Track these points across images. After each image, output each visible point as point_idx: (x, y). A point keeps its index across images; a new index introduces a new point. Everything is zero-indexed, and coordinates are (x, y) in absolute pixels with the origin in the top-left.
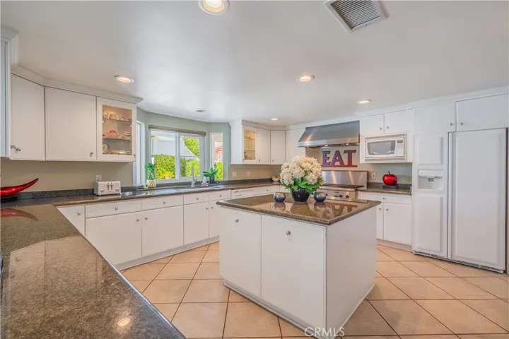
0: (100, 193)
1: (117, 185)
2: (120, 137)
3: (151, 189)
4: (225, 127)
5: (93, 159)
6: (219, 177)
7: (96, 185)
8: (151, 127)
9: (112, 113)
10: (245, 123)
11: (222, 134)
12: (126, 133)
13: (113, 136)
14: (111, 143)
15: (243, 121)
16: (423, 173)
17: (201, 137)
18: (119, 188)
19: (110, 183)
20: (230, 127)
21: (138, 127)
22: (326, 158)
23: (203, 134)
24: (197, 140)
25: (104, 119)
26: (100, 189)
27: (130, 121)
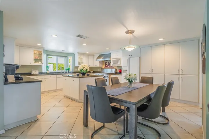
0: (33, 74)
1: (37, 72)
2: (38, 58)
3: (47, 73)
4: (73, 55)
5: (31, 64)
6: (71, 70)
7: (32, 71)
8: (48, 55)
9: (36, 52)
10: (79, 53)
11: (72, 57)
12: (40, 57)
13: (37, 58)
14: (36, 60)
15: (78, 53)
16: (124, 69)
17: (65, 58)
18: (38, 72)
19: (35, 71)
20: (74, 55)
21: (44, 55)
22: (106, 65)
23: (66, 57)
24: (64, 59)
25: (34, 54)
26: (33, 72)
27: (41, 54)
